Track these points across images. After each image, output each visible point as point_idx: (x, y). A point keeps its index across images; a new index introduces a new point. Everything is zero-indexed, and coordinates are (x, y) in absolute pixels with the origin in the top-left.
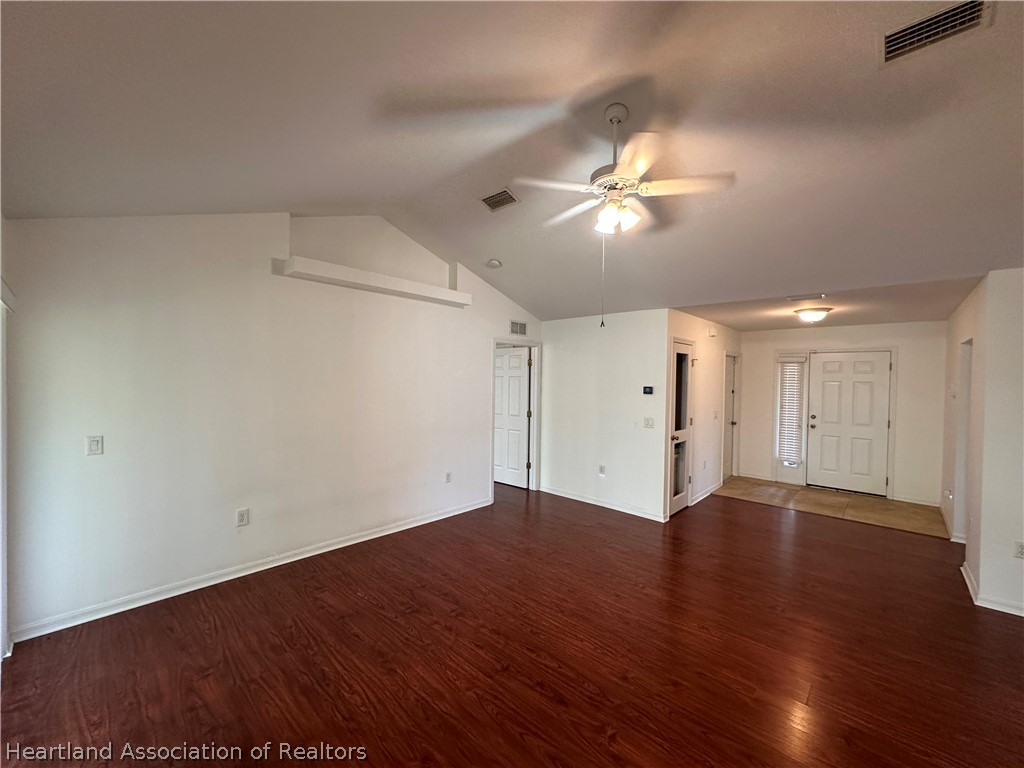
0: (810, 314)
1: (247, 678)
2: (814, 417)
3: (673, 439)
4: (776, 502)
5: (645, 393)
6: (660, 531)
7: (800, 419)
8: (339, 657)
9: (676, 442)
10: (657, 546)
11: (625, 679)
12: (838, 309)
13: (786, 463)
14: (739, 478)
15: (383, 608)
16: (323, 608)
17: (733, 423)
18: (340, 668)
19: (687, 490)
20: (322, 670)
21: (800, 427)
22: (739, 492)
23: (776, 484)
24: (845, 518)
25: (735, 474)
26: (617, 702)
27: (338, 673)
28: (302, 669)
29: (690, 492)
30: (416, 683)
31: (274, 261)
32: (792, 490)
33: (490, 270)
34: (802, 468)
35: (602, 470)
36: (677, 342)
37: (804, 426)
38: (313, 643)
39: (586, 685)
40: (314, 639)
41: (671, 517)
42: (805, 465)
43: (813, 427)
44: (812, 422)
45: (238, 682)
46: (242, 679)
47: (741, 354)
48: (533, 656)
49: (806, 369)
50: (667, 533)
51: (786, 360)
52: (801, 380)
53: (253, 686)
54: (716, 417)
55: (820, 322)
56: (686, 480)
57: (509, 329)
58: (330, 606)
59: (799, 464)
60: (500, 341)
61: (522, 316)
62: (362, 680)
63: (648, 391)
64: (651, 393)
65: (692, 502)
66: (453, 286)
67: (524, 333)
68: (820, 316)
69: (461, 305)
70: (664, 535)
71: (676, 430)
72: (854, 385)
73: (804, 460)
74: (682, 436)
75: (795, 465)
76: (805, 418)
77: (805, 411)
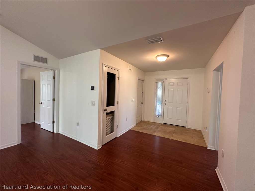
3: (105, 110)
13: (158, 116)
17: (142, 103)
22: (140, 128)
23: (155, 123)
24: (172, 139)
25: (143, 120)
29: (118, 131)
34: (162, 118)
36: (106, 66)
37: (163, 104)
43: (165, 104)
44: (165, 102)
47: (145, 80)
49: (164, 85)
51: (158, 81)
56: (115, 127)
63: (92, 88)
65: (119, 135)
71: (107, 106)
72: (177, 90)
73: (163, 115)
74: (110, 109)
75: (160, 117)
76: (163, 101)
77: (163, 98)
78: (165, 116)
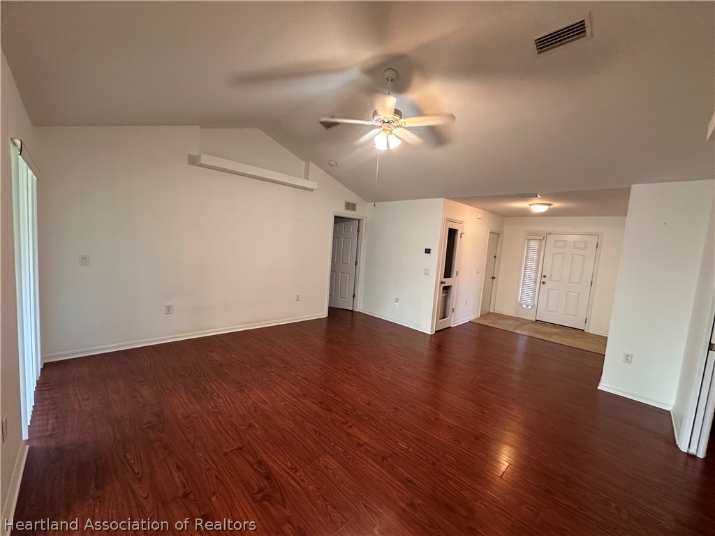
0: (538, 207)
1: (164, 387)
2: (545, 277)
3: (442, 283)
4: (510, 329)
5: (426, 252)
6: (429, 339)
7: (536, 277)
8: (215, 383)
9: (443, 285)
10: (425, 349)
11: (369, 404)
12: (556, 205)
13: (524, 306)
14: (494, 314)
15: (245, 363)
16: (211, 360)
17: (493, 278)
18: (214, 387)
19: (451, 316)
20: (205, 387)
21: (535, 282)
22: (488, 321)
23: (517, 319)
24: (550, 340)
25: (491, 311)
26: (359, 413)
27: (213, 389)
28: (195, 386)
29: (452, 319)
30: (253, 396)
31: (190, 156)
32: (523, 322)
33: (330, 167)
34: (535, 309)
35: (397, 300)
36: (448, 220)
37: (538, 282)
38: (202, 375)
39: (346, 405)
40: (204, 374)
41: (436, 332)
42: (536, 307)
43: (544, 283)
44: (544, 280)
45: (160, 388)
46: (162, 387)
47: (503, 233)
48: (322, 391)
49: (543, 245)
50: (433, 341)
51: (532, 237)
52: (539, 251)
53: (167, 391)
54: (478, 272)
55: (544, 213)
56: (451, 310)
57: (344, 207)
58: (216, 360)
59: (532, 307)
60: (337, 215)
61: (353, 198)
62: (226, 393)
63: (428, 251)
64: (429, 253)
65: (454, 324)
66: (307, 178)
67: (355, 210)
68: (544, 209)
69: (312, 190)
70: (430, 342)
71: (445, 277)
72: (573, 257)
73: (536, 304)
74: (448, 282)
75: (530, 307)
76: (539, 277)
77: (540, 272)
78: (542, 306)
